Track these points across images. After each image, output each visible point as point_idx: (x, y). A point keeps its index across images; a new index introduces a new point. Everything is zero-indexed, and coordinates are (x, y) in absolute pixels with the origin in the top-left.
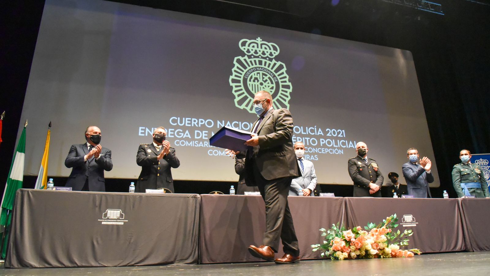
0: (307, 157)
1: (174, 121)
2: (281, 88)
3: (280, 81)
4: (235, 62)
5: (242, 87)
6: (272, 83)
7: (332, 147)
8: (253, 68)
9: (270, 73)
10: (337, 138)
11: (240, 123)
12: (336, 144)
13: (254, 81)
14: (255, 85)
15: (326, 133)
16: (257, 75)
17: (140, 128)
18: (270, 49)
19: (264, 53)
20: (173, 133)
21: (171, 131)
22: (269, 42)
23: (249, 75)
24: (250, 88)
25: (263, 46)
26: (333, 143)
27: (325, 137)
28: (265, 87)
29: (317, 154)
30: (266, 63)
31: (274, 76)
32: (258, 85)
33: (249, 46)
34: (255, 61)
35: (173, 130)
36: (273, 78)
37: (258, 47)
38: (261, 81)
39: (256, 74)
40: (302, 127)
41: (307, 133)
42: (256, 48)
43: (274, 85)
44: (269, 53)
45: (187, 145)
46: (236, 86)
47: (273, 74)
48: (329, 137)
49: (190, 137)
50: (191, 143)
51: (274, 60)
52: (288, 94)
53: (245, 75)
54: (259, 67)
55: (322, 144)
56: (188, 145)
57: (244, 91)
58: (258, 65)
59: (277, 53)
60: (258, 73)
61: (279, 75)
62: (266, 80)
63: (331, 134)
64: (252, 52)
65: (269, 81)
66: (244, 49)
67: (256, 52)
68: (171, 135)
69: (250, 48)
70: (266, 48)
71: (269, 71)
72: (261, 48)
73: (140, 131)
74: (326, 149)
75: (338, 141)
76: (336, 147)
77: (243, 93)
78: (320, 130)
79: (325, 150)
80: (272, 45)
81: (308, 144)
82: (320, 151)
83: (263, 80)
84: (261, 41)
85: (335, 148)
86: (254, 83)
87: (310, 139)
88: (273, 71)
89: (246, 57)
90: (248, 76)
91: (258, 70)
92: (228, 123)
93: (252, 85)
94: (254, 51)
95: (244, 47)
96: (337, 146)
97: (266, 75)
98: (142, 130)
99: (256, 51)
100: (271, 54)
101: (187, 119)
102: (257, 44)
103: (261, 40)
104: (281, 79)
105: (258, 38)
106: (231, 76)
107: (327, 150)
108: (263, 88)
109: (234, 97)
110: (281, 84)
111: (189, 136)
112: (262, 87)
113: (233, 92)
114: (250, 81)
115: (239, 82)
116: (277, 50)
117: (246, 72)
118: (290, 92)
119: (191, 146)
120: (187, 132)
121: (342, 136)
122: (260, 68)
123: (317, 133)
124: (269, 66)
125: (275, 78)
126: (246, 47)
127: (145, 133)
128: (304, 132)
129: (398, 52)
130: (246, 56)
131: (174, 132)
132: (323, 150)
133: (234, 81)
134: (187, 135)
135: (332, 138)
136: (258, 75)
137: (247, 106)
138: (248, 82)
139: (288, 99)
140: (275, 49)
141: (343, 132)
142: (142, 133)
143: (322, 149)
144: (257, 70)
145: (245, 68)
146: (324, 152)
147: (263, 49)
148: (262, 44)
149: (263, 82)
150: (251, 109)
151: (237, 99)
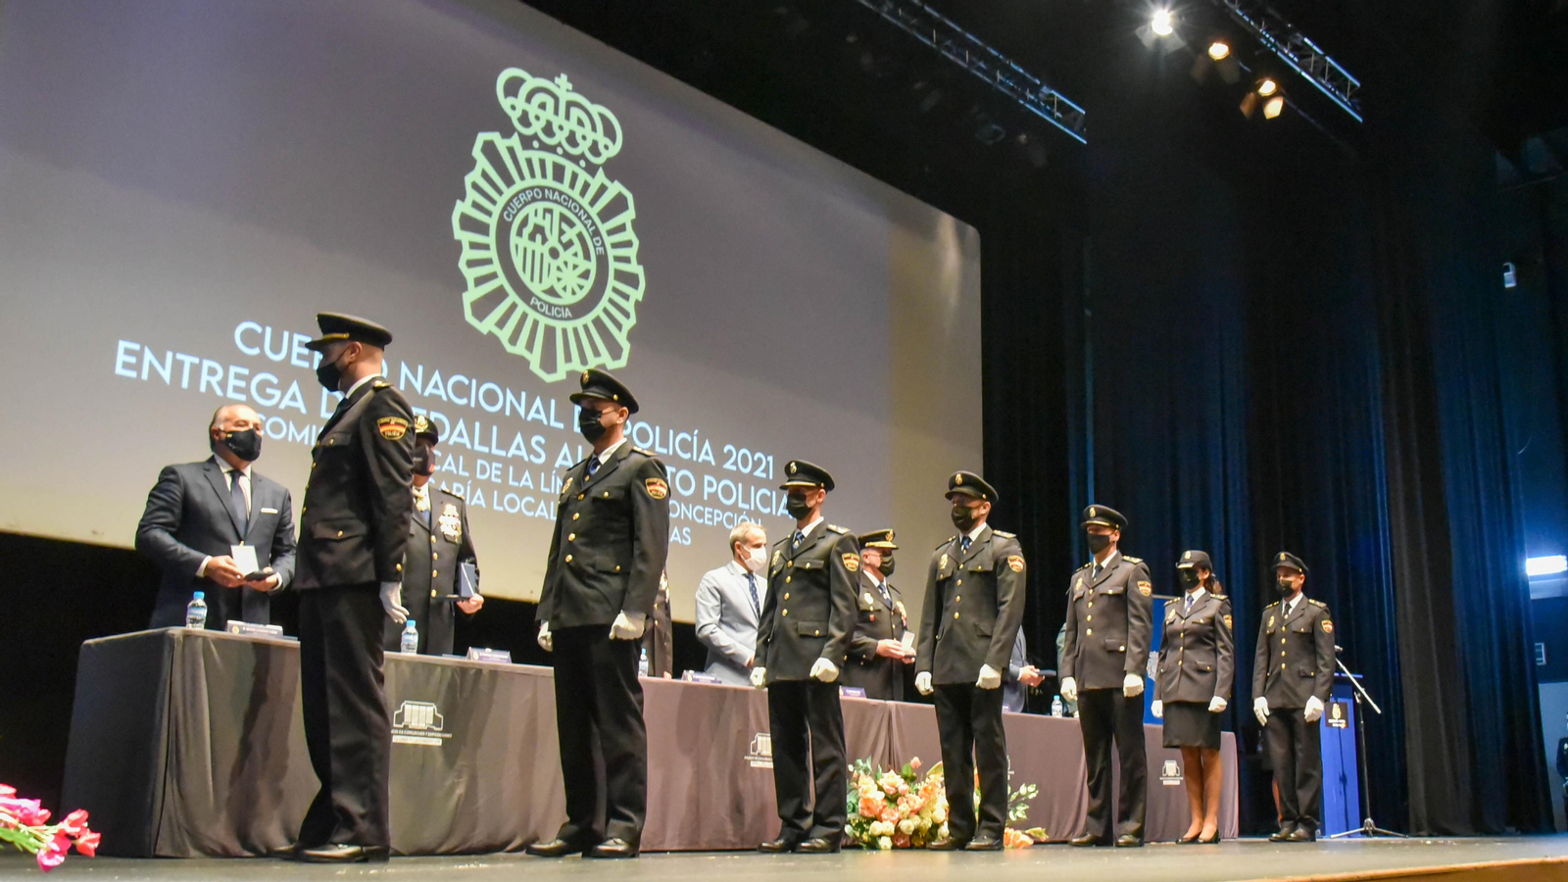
1: (252, 339)
2: (612, 282)
3: (611, 253)
4: (477, 152)
5: (492, 253)
6: (587, 257)
7: (734, 508)
8: (532, 188)
9: (583, 218)
10: (749, 481)
11: (474, 382)
12: (746, 499)
13: (532, 237)
14: (533, 252)
15: (722, 458)
16: (544, 218)
17: (123, 345)
18: (594, 129)
19: (572, 140)
20: (242, 384)
21: (238, 376)
22: (593, 101)
23: (519, 210)
24: (517, 262)
25: (575, 112)
26: (738, 491)
27: (719, 473)
28: (563, 266)
29: (692, 524)
30: (575, 176)
31: (596, 233)
32: (542, 255)
33: (529, 99)
34: (542, 163)
35: (245, 372)
36: (592, 238)
37: (556, 112)
38: (553, 241)
39: (540, 213)
40: (658, 429)
41: (671, 453)
42: (548, 115)
43: (592, 266)
44: (589, 143)
45: (290, 439)
46: (474, 246)
47: (593, 224)
48: (729, 475)
49: (303, 411)
50: (306, 431)
51: (601, 171)
52: (630, 306)
53: (505, 209)
54: (554, 190)
55: (709, 494)
56: (293, 436)
57: (496, 267)
58: (550, 182)
59: (615, 149)
60: (550, 211)
61: (611, 232)
62: (568, 245)
64: (537, 127)
65: (577, 247)
66: (513, 108)
67: (548, 130)
68: (237, 389)
69: (533, 109)
70: (580, 123)
71: (582, 211)
72: (568, 117)
73: (121, 358)
74: (716, 511)
75: (753, 488)
76: (743, 510)
77: (494, 276)
78: (707, 445)
79: (712, 514)
80: (603, 117)
82: (701, 515)
83: (560, 241)
84: (568, 90)
85: (740, 512)
86: (531, 246)
87: (677, 471)
88: (594, 212)
89: (515, 141)
90: (515, 216)
91: (548, 200)
92: (437, 377)
93: (525, 249)
94: (542, 123)
95: (511, 100)
96: (747, 507)
97: (571, 225)
98: (128, 352)
99: (549, 124)
100: (595, 149)
101: (297, 338)
102: (556, 99)
103: (570, 86)
104: (615, 246)
105: (559, 76)
106: (458, 202)
107: (718, 515)
108: (559, 269)
109: (463, 286)
110: (613, 265)
111: (300, 405)
112: (555, 263)
113: (462, 265)
114: (520, 234)
115: (482, 229)
116: (614, 140)
117: (511, 200)
118: (637, 302)
119: (306, 442)
120: (294, 388)
121: (764, 475)
122: (557, 193)
123: (698, 456)
124: (583, 193)
125: (598, 242)
126: (520, 102)
127: (138, 367)
128: (661, 446)
129: (947, 225)
130: (516, 135)
131: (248, 379)
132: (708, 513)
133: (468, 223)
134: (294, 398)
135: (736, 476)
136: (548, 216)
137: (501, 323)
138: (514, 239)
139: (629, 324)
140: (609, 132)
141: (768, 463)
142: (126, 366)
143: (707, 509)
144: (544, 199)
145: (509, 182)
146: (709, 519)
147: (572, 125)
148: (570, 104)
149: (560, 248)
150: (513, 340)
151: (472, 294)
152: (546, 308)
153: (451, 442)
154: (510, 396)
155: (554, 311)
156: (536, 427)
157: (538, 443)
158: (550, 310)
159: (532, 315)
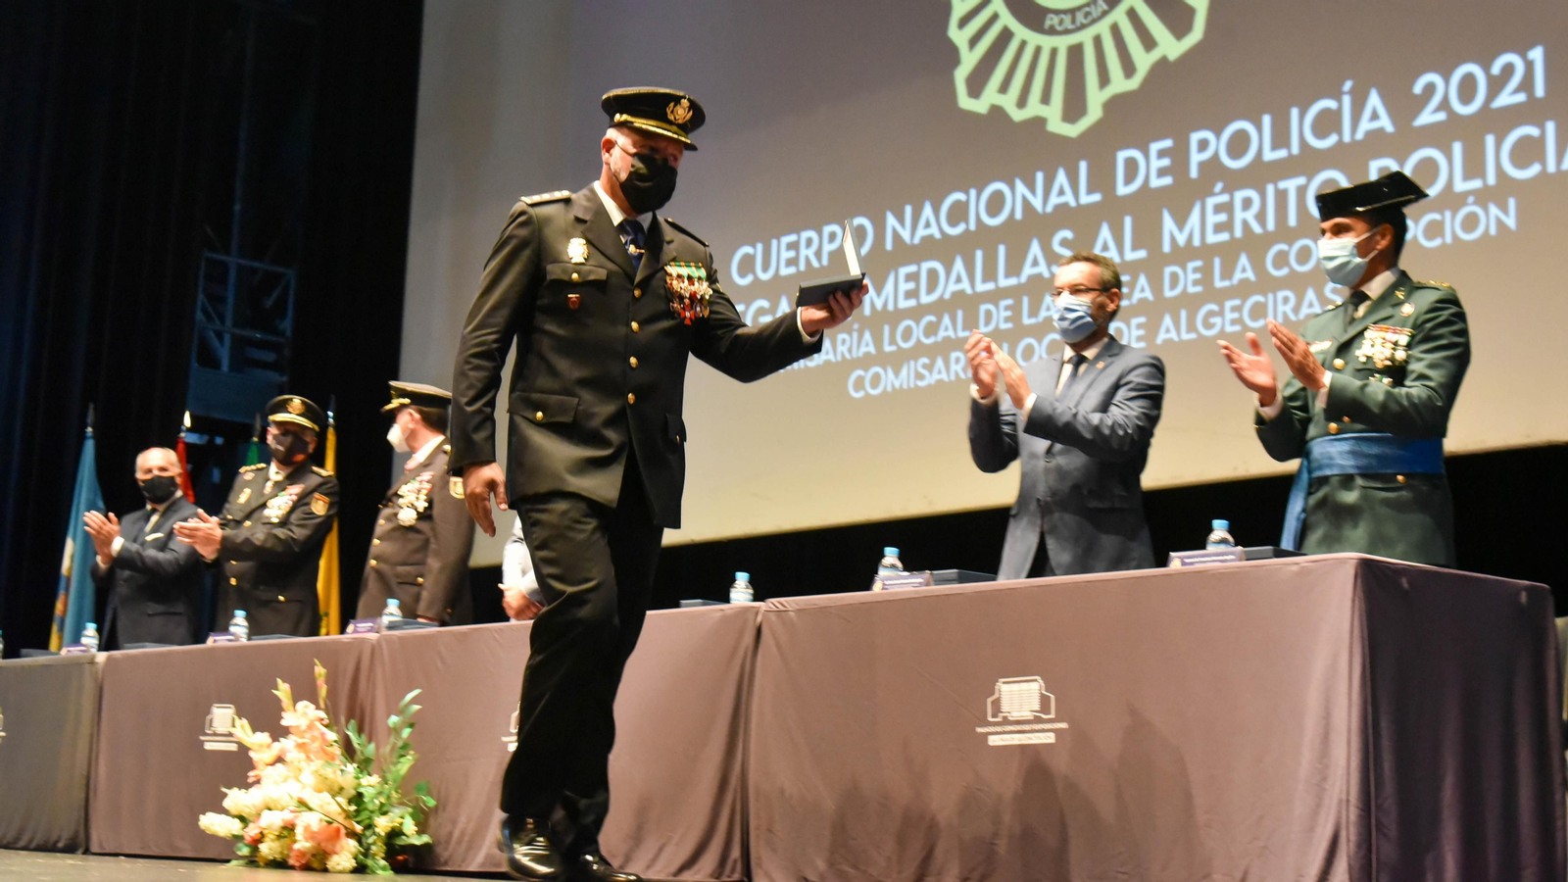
0: (1281, 308)
11: (973, 192)
15: (1409, 108)
26: (1451, 165)
40: (1270, 118)
41: (1296, 150)
63: (1445, 105)
78: (1374, 100)
81: (1292, 221)
92: (928, 211)
101: (785, 241)
109: (954, 59)
113: (953, 31)
137: (1006, 84)
141: (1529, 66)
150: (1022, 102)
151: (969, 60)
152: (1067, 19)
153: (947, 296)
154: (1020, 187)
155: (1080, 18)
156: (1063, 216)
157: (1064, 243)
158: (1073, 21)
159: (1047, 42)
